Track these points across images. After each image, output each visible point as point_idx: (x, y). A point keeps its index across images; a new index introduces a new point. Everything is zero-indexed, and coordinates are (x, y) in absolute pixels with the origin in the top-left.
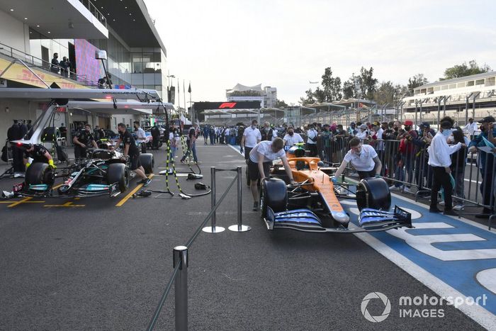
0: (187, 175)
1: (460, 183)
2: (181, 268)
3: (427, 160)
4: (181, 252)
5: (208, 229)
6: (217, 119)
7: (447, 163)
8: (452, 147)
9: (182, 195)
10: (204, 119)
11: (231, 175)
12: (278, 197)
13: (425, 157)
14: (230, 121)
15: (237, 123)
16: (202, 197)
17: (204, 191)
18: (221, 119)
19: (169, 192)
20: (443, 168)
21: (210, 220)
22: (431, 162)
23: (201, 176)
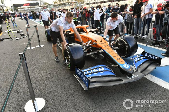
0: (16, 31)
1: (103, 24)
2: (23, 60)
3: (94, 18)
4: (22, 55)
5: (29, 48)
6: (23, 10)
7: (99, 19)
8: (100, 14)
9: (16, 38)
10: (18, 10)
11: (33, 29)
12: (78, 56)
13: (93, 17)
14: (29, 11)
15: (31, 11)
16: (24, 38)
17: (24, 36)
18: (25, 10)
19: (11, 38)
20: (98, 20)
21: (29, 45)
22: (95, 19)
23: (22, 31)
